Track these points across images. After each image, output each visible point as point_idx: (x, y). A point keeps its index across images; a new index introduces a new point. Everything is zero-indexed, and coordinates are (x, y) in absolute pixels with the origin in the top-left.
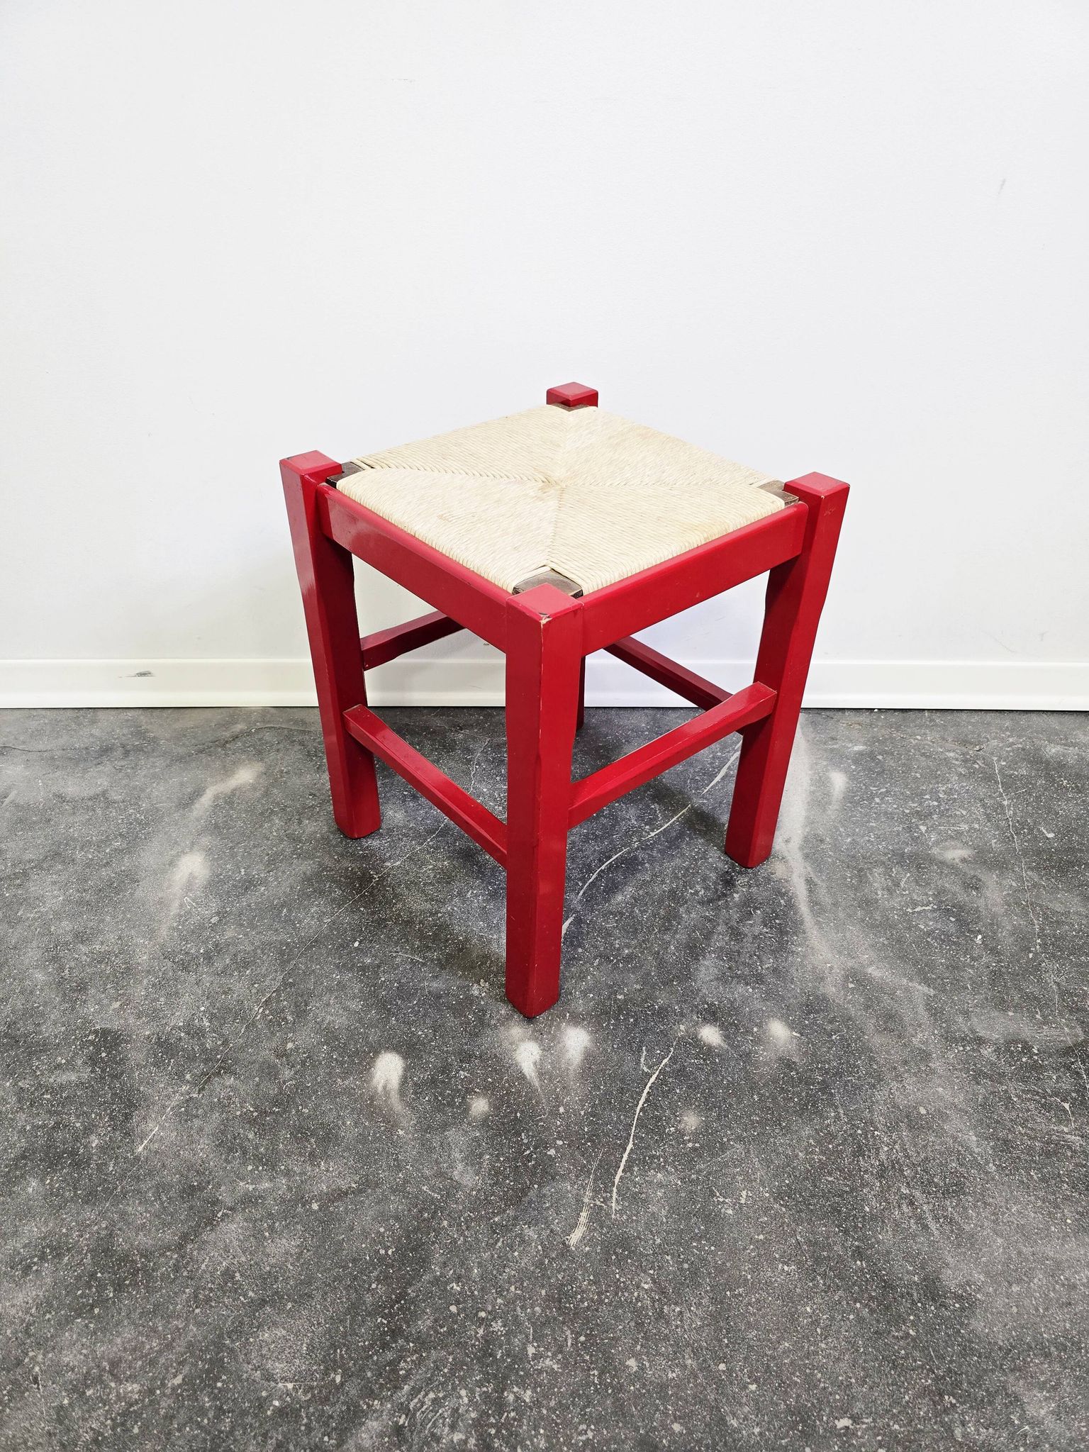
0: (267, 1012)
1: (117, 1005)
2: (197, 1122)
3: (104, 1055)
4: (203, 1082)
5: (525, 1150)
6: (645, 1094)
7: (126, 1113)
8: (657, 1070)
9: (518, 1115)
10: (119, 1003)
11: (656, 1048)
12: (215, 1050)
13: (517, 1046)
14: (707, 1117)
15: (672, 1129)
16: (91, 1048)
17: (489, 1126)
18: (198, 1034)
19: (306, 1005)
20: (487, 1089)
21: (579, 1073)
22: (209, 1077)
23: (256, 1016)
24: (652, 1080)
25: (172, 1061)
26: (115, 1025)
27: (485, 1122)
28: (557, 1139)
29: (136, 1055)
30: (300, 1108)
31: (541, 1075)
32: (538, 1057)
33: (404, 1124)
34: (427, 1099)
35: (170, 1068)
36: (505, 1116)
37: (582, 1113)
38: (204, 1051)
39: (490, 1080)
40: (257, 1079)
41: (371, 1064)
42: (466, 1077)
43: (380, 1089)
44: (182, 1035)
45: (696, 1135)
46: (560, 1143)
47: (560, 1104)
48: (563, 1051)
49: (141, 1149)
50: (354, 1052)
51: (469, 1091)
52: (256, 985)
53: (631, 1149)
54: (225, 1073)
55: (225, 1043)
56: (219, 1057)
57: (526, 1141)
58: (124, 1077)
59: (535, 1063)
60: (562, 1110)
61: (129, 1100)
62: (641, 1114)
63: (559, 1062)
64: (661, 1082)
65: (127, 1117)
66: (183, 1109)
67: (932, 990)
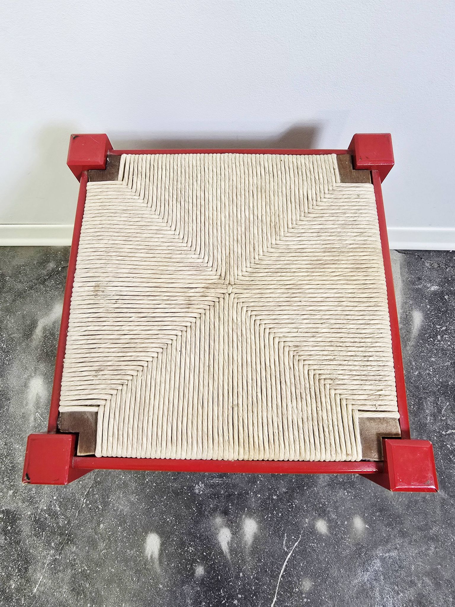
0: (88, 502)
1: (11, 492)
2: (60, 575)
3: (9, 528)
4: (60, 548)
5: (222, 601)
6: (284, 566)
7: (25, 567)
8: (291, 550)
9: (219, 577)
10: (12, 491)
11: (292, 534)
12: (64, 526)
13: (219, 531)
14: (315, 582)
15: (297, 589)
16: (2, 523)
17: (204, 584)
18: (54, 515)
19: (108, 498)
20: (204, 559)
21: (251, 550)
22: (63, 546)
23: (83, 505)
24: (289, 556)
25: (44, 533)
26: (12, 507)
27: (202, 582)
28: (238, 593)
29: (26, 528)
30: (110, 568)
31: (231, 550)
32: (229, 539)
33: (162, 580)
34: (173, 565)
35: (43, 538)
36: (213, 578)
37: (252, 577)
38: (59, 527)
39: (205, 554)
40: (87, 548)
41: (144, 540)
42: (192, 551)
43: (149, 557)
44: (47, 515)
45: (309, 593)
46: (240, 596)
47: (240, 570)
48: (243, 535)
49: (35, 590)
50: (134, 532)
51: (194, 561)
52: (81, 482)
53: (276, 601)
54: (71, 543)
55: (69, 523)
56: (67, 532)
57: (223, 595)
58: (21, 544)
59: (228, 543)
60: (241, 574)
61: (26, 559)
62: (282, 579)
63: (241, 543)
64: (293, 557)
65: (26, 569)
66: (53, 566)
67: (446, 495)
